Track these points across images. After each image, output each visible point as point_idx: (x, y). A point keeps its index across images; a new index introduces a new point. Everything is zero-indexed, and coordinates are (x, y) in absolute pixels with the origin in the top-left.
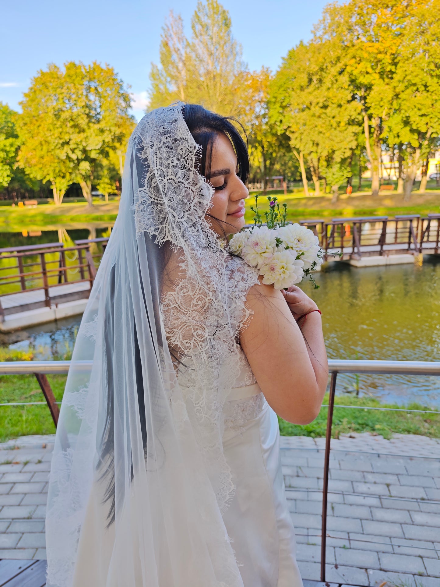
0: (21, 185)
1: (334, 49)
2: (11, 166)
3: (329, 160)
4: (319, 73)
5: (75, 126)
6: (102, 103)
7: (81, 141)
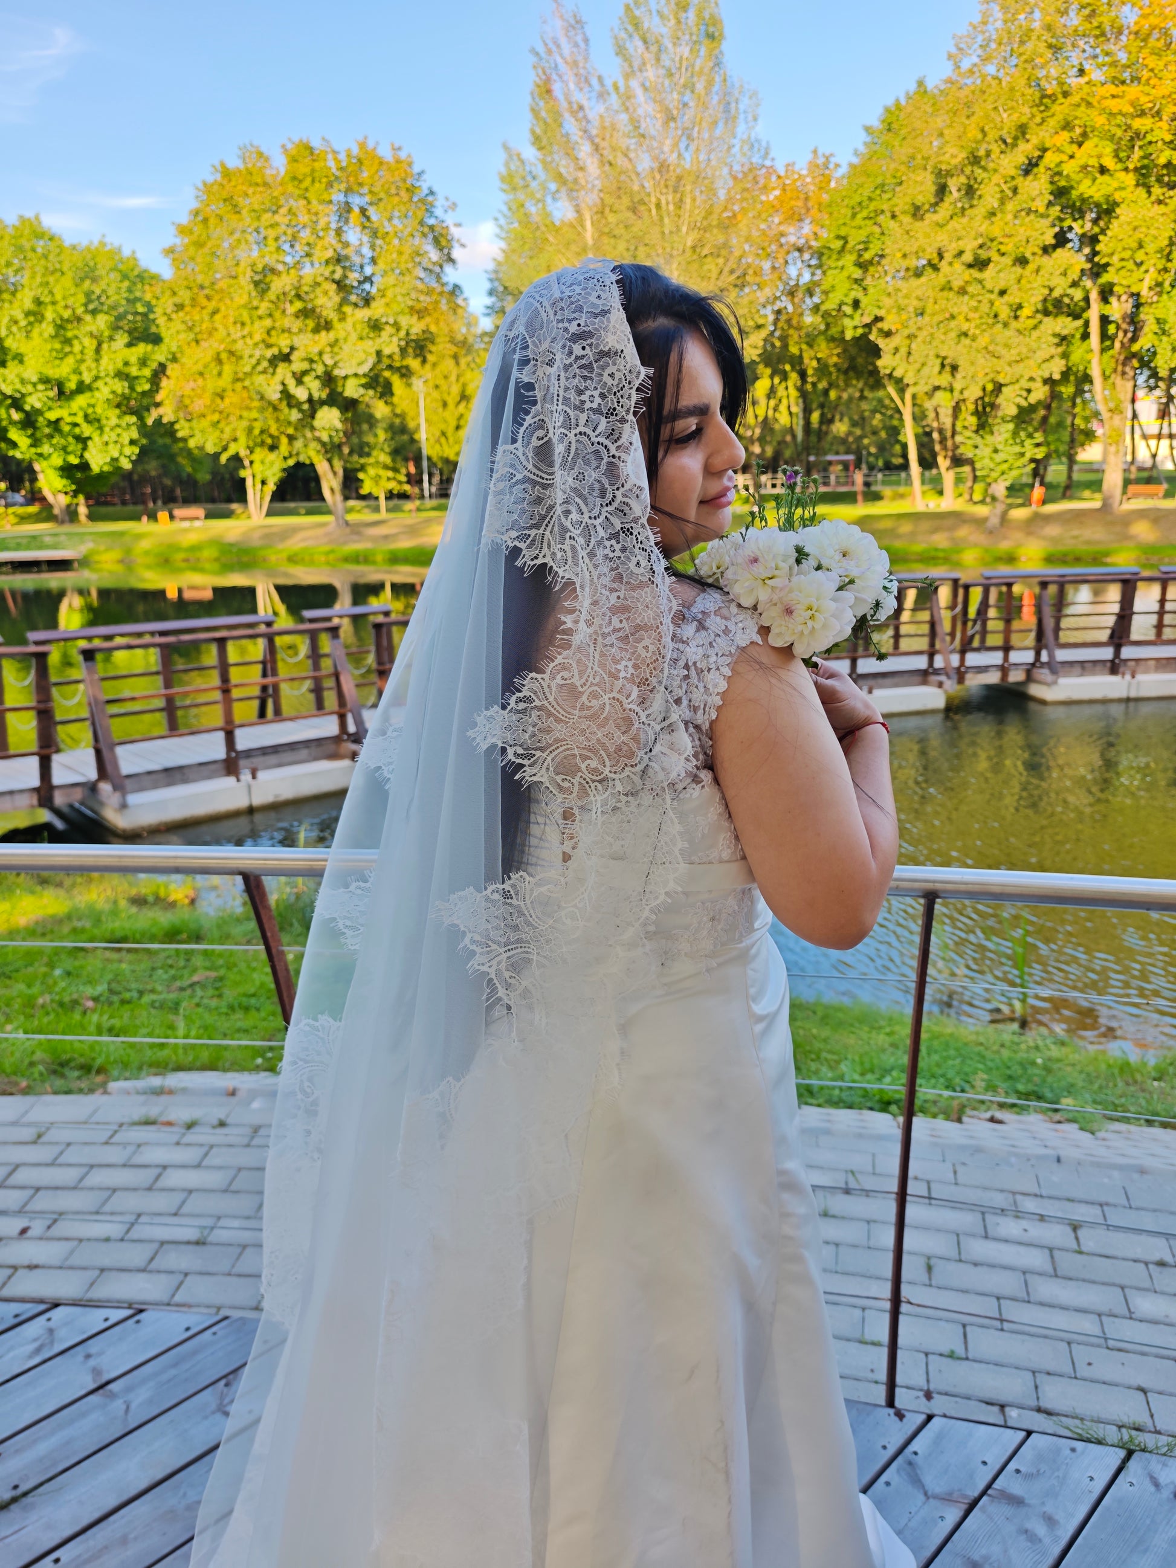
0: (164, 466)
1: (1010, 104)
2: (141, 418)
3: (985, 412)
4: (968, 170)
5: (305, 313)
6: (378, 249)
7: (321, 354)
